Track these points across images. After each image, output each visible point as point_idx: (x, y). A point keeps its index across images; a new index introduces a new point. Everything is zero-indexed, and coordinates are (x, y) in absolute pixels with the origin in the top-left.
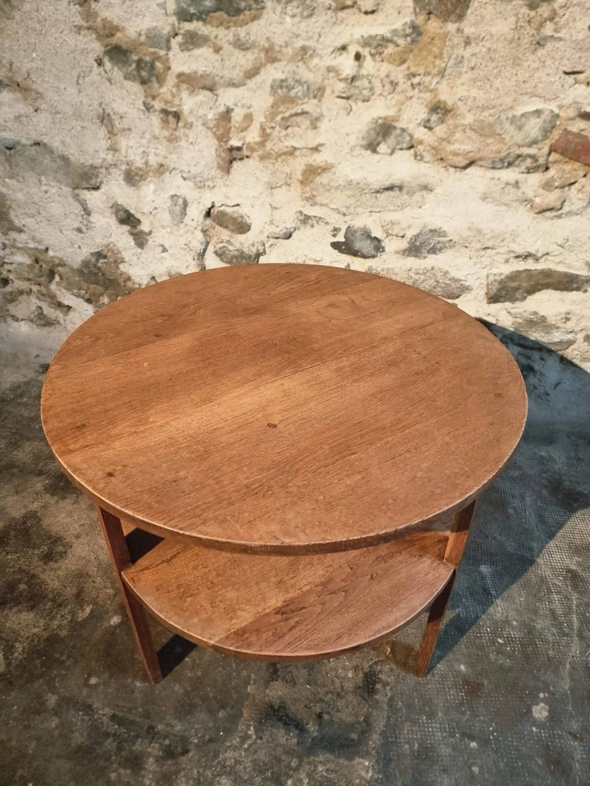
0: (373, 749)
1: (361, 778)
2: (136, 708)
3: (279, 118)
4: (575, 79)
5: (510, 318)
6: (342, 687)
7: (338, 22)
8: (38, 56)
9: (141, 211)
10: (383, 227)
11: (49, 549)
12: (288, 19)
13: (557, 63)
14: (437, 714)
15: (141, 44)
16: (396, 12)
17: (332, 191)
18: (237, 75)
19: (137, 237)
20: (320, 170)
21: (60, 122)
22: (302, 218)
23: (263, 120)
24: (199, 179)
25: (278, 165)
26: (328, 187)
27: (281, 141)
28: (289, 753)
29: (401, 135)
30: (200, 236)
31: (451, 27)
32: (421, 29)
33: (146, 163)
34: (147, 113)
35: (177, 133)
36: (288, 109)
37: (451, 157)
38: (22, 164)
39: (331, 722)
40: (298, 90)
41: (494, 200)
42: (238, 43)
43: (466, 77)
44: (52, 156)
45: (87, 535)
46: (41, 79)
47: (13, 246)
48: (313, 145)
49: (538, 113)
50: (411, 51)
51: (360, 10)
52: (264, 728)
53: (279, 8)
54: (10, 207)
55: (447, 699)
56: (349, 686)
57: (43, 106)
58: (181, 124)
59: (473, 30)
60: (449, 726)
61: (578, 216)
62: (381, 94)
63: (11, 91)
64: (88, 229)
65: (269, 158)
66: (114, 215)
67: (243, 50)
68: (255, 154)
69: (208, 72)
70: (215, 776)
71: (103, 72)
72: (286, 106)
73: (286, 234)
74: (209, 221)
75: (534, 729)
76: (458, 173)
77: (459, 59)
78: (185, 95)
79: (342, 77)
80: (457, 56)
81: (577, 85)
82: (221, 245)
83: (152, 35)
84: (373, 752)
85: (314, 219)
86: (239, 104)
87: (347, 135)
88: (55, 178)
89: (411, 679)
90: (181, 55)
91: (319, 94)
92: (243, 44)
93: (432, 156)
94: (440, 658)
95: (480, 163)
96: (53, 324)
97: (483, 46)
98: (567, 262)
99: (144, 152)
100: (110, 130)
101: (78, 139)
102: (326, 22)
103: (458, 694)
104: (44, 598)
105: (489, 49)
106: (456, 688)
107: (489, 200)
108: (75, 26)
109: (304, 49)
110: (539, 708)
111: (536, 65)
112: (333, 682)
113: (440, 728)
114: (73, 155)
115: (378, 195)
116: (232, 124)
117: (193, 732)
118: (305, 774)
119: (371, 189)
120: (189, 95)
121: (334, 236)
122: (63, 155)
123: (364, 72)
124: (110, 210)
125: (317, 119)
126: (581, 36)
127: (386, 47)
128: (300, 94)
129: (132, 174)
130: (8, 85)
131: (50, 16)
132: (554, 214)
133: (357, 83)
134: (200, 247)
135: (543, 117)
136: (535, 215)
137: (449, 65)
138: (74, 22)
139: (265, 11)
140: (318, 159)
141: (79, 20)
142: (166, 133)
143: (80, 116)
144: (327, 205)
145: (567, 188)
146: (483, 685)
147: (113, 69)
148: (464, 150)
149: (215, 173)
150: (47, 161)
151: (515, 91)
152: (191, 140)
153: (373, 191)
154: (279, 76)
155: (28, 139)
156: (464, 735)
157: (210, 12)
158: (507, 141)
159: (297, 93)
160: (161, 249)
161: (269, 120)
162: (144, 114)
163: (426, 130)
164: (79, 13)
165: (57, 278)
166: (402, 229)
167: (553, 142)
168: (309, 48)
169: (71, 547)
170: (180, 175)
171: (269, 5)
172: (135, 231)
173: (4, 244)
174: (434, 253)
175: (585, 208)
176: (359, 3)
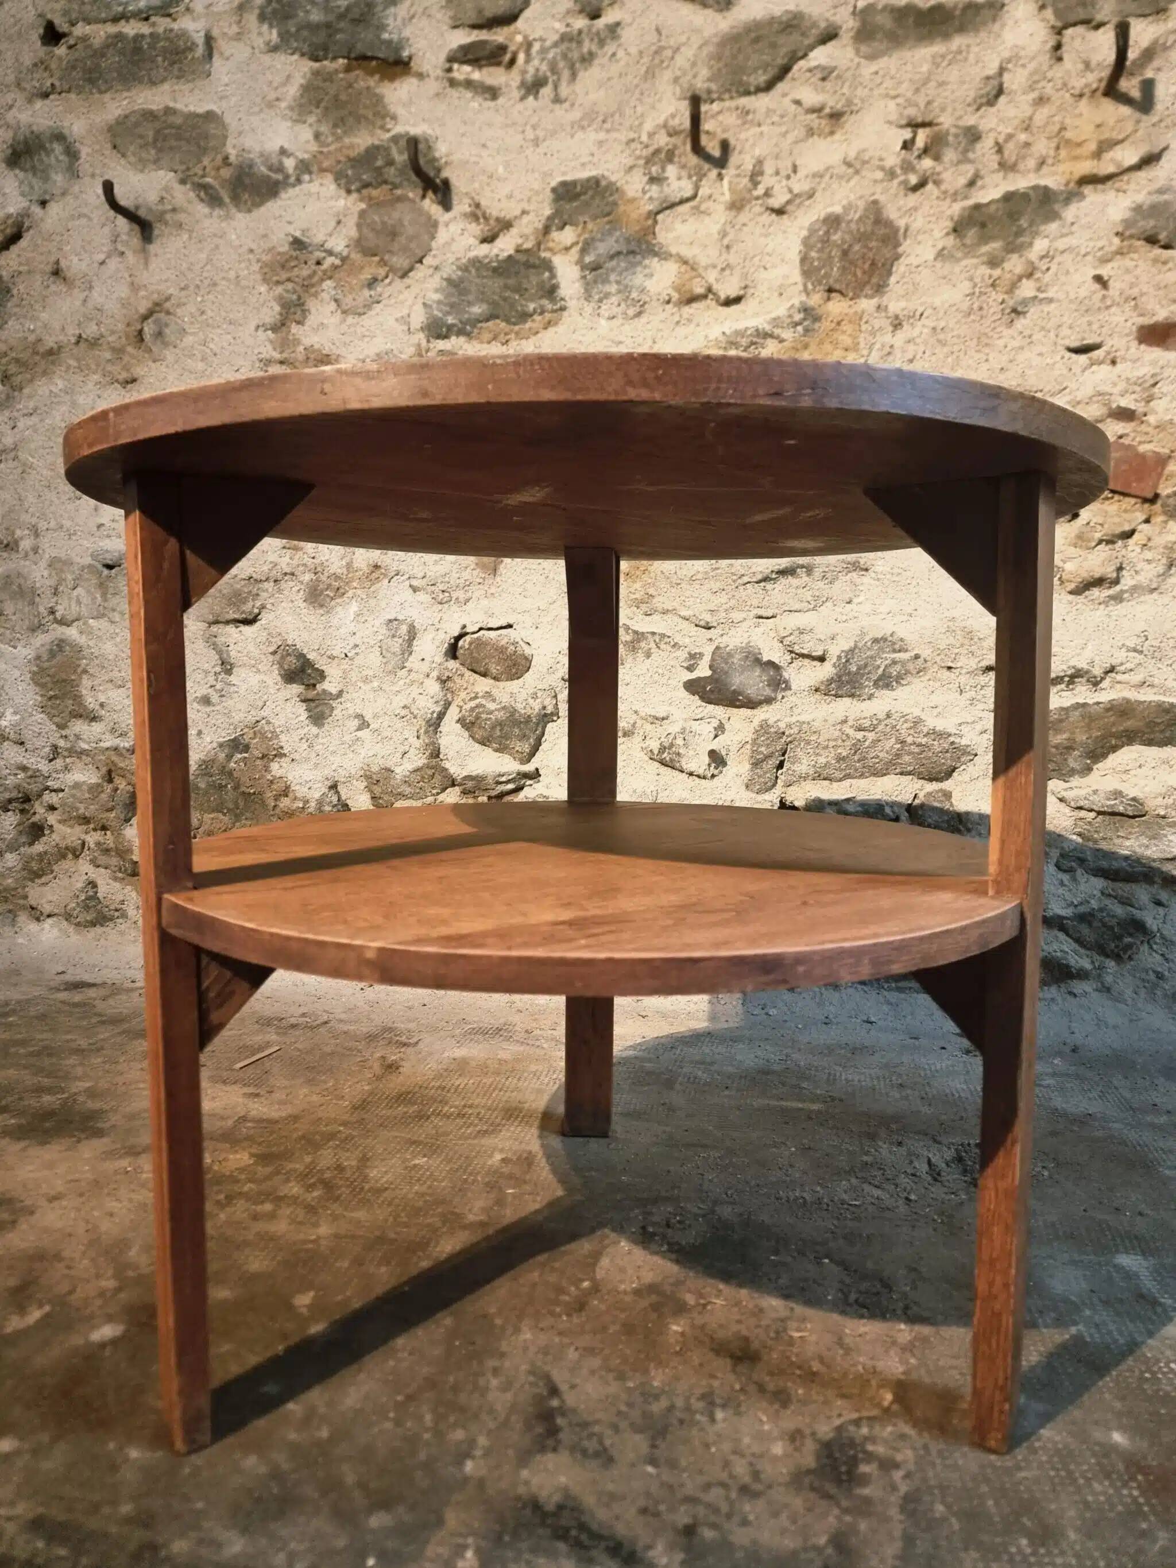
4: (1090, 359)
6: (756, 1475)
9: (329, 653)
10: (782, 639)
12: (603, 322)
13: (1052, 335)
16: (776, 294)
17: (683, 587)
19: (313, 705)
22: (628, 639)
24: (439, 586)
26: (675, 580)
30: (435, 690)
31: (866, 304)
32: (819, 312)
33: (349, 566)
47: (71, 751)
50: (805, 347)
51: (718, 300)
53: (589, 308)
54: (85, 671)
55: (1086, 1504)
56: (777, 1472)
59: (903, 304)
61: (1155, 595)
64: (222, 697)
66: (276, 668)
74: (452, 664)
77: (887, 349)
80: (883, 346)
81: (1094, 368)
82: (473, 704)
85: (650, 639)
89: (967, 1458)
94: (1046, 1418)
96: (112, 919)
97: (924, 325)
98: (1156, 681)
102: (664, 321)
103: (1118, 1492)
105: (934, 329)
106: (1109, 1478)
111: (1016, 344)
112: (727, 1464)
115: (769, 586)
119: (754, 576)
121: (690, 669)
124: (271, 658)
126: (1083, 293)
127: (763, 346)
129: (321, 587)
131: (223, 347)
132: (1105, 592)
134: (433, 710)
136: (1071, 597)
138: (260, 354)
139: (565, 314)
141: (268, 352)
144: (673, 611)
145: (1120, 543)
149: (470, 574)
153: (759, 577)
157: (479, 321)
160: (356, 722)
164: (271, 342)
166: (819, 642)
170: (407, 583)
171: (572, 304)
172: (312, 694)
173: (55, 748)
174: (888, 686)
175: (1164, 575)
176: (716, 287)
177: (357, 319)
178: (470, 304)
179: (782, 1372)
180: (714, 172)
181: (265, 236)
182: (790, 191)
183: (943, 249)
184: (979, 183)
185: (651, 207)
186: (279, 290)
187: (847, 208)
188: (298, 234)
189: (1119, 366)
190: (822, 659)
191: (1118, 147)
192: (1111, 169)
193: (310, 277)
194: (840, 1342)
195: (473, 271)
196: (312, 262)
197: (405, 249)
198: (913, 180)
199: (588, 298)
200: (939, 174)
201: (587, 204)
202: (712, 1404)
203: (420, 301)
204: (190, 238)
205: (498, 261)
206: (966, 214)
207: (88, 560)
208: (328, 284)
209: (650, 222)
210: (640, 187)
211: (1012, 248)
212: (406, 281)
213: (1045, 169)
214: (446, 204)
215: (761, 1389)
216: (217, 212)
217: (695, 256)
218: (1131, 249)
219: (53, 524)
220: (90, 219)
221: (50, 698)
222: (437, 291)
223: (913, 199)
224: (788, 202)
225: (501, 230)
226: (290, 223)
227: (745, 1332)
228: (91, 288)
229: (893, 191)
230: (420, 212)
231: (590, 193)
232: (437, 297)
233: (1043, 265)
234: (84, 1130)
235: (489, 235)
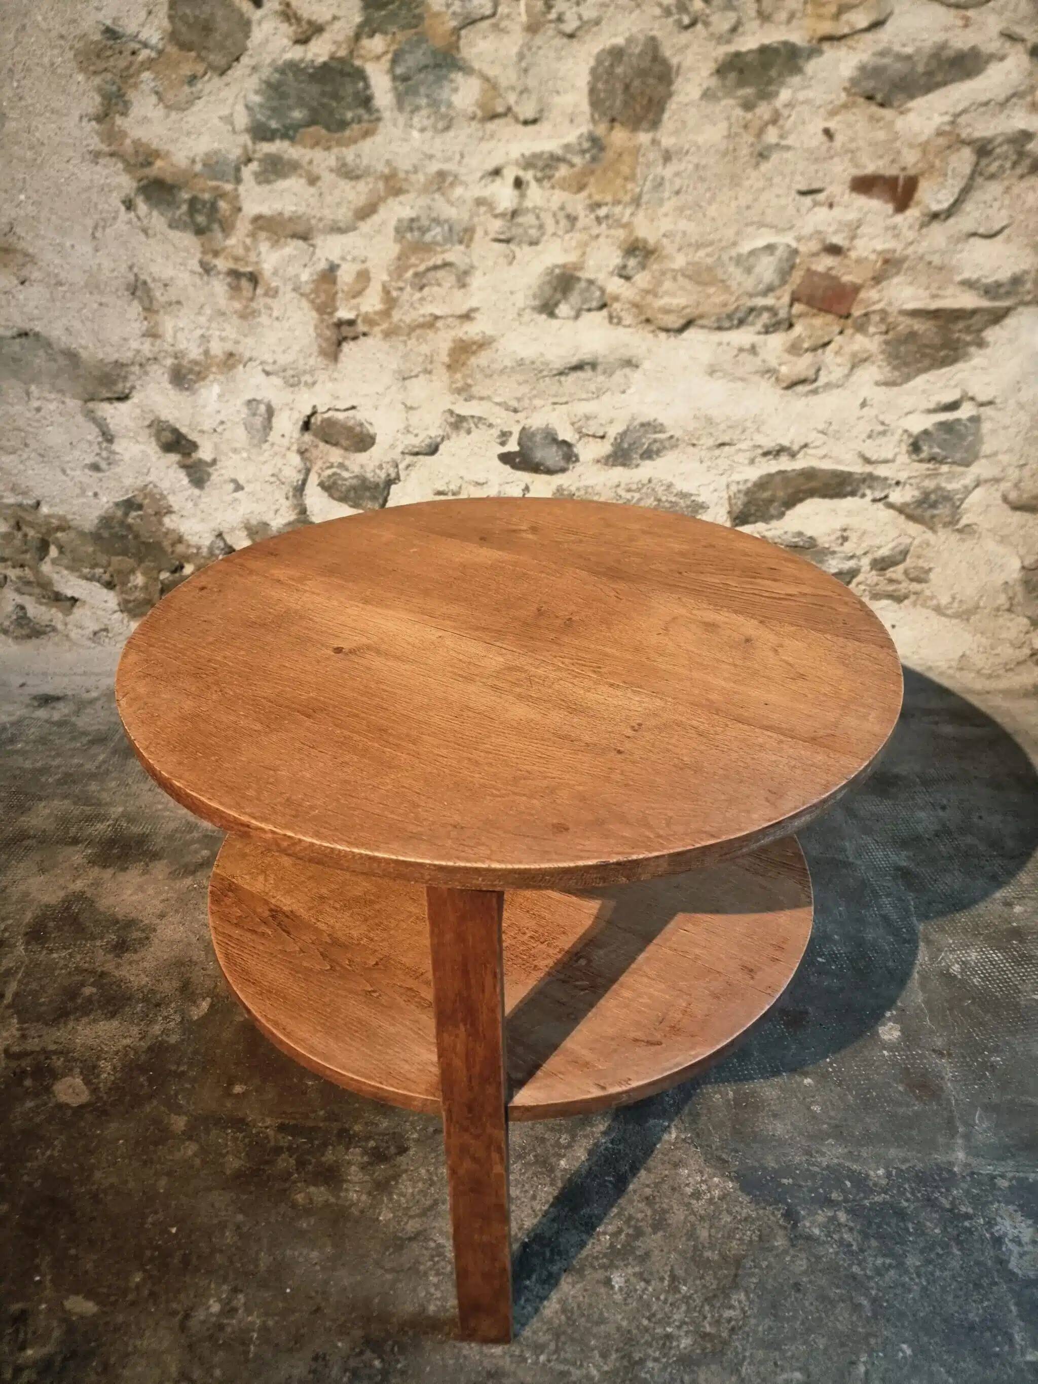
1: (663, 1141)
2: (314, 1111)
3: (409, 274)
4: (813, 201)
7: (487, 137)
8: (28, 198)
9: (199, 428)
10: (573, 424)
11: (119, 937)
12: (415, 134)
13: (787, 180)
14: (752, 1054)
15: (196, 175)
16: (568, 120)
17: (495, 377)
18: (343, 214)
19: (192, 471)
20: (474, 347)
21: (64, 297)
22: (453, 420)
23: (385, 278)
24: (291, 372)
25: (412, 343)
26: (488, 372)
27: (415, 308)
29: (587, 289)
30: (296, 460)
31: (644, 138)
32: (604, 142)
33: (206, 353)
34: (205, 278)
35: (254, 305)
36: (422, 260)
37: (660, 316)
40: (436, 233)
41: (726, 374)
42: (343, 170)
43: (668, 206)
44: (50, 351)
45: (177, 911)
46: (32, 234)
48: (463, 309)
49: (770, 248)
50: (592, 172)
51: (517, 120)
53: (401, 119)
57: (36, 275)
58: (259, 291)
59: (672, 141)
60: (771, 1066)
61: (840, 390)
62: (554, 234)
64: (109, 464)
65: (398, 334)
66: (153, 439)
67: (351, 179)
68: (377, 330)
69: (300, 213)
71: (135, 220)
72: (420, 256)
73: (430, 446)
74: (308, 437)
75: (885, 1052)
76: (672, 339)
77: (659, 180)
78: (264, 247)
79: (498, 211)
80: (655, 177)
81: (816, 209)
82: (329, 472)
83: (212, 162)
84: (673, 1109)
85: (470, 421)
86: (349, 258)
87: (512, 293)
88: (53, 386)
90: (258, 189)
91: (467, 237)
92: (352, 171)
93: (634, 317)
95: (700, 322)
96: (44, 633)
97: (689, 162)
98: (834, 455)
99: (203, 336)
100: (147, 304)
101: (92, 321)
102: (470, 136)
103: (776, 1027)
104: (129, 999)
105: (697, 166)
106: (772, 1020)
107: (719, 374)
108: (91, 152)
109: (441, 175)
110: (886, 1028)
111: (761, 184)
113: (760, 1068)
114: (86, 348)
115: (563, 378)
116: (338, 288)
119: (551, 370)
120: (272, 247)
121: (503, 444)
122: (69, 349)
123: (528, 204)
124: (147, 431)
125: (466, 273)
126: (814, 143)
127: (557, 169)
128: (439, 238)
129: (184, 371)
131: (49, 137)
132: (808, 388)
133: (520, 220)
134: (297, 477)
135: (779, 252)
136: (782, 392)
137: (646, 189)
138: (88, 145)
139: (381, 124)
140: (472, 331)
141: (96, 143)
142: (237, 305)
143: (97, 287)
144: (488, 398)
145: (820, 351)
146: (807, 1013)
147: (150, 214)
148: (678, 305)
149: (316, 361)
150: (40, 360)
151: (736, 220)
152: (275, 314)
153: (555, 372)
154: (407, 213)
155: (7, 328)
156: (793, 1071)
157: (300, 126)
158: (733, 289)
159: (434, 237)
160: (232, 486)
161: (395, 276)
162: (202, 279)
163: (622, 281)
164: (97, 133)
165: (54, 552)
166: (601, 425)
167: (795, 287)
168: (449, 173)
169: (155, 930)
170: (260, 368)
171: (387, 115)
172: (189, 462)
174: (650, 457)
175: (848, 376)
176: (516, 109)
177: (181, 115)
178: (290, 108)
181: (74, 21)
182: (580, 17)
183: (708, 89)
184: (740, 30)
185: (454, 23)
186: (98, 80)
187: (630, 40)
188: (109, 22)
189: (836, 211)
190: (603, 437)
191: (854, 10)
192: (846, 30)
193: (128, 67)
195: (290, 75)
196: (127, 53)
197: (221, 47)
198: (686, 20)
199: (401, 109)
200: (708, 16)
201: (394, 14)
203: (242, 101)
205: (314, 68)
206: (728, 59)
208: (146, 76)
209: (454, 38)
211: (764, 95)
212: (226, 79)
213: (794, 22)
217: (496, 77)
218: (854, 104)
222: (257, 92)
223: (686, 37)
224: (579, 28)
225: (313, 34)
226: (98, 9)
229: (669, 28)
231: (397, 3)
232: (257, 99)
233: (785, 112)
234: (144, 853)
235: (302, 37)
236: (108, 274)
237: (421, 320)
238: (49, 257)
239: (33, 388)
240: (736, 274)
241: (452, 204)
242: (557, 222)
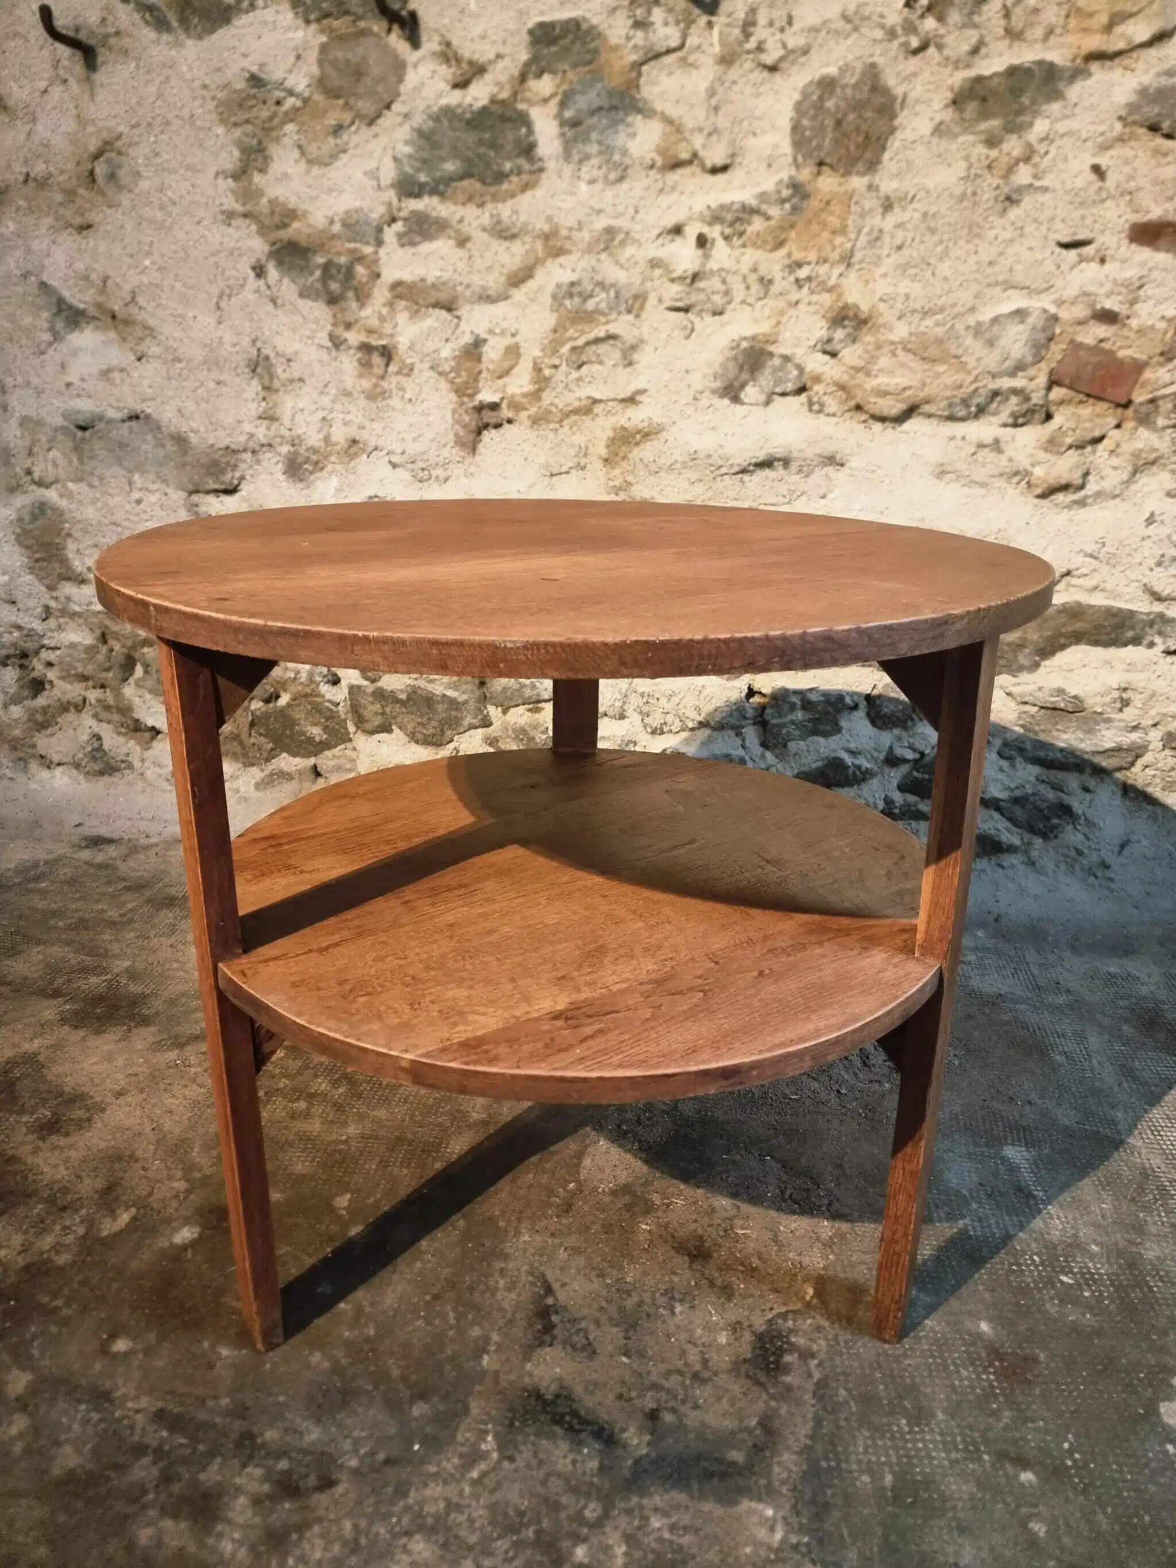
0: (783, 1482)
1: (757, 1544)
2: (216, 1398)
3: (565, 350)
4: (1079, 255)
5: (1012, 704)
6: (705, 1362)
7: (667, 189)
8: (153, 263)
11: (54, 1114)
12: (583, 186)
13: (1044, 228)
14: (933, 1415)
15: (333, 237)
16: (764, 165)
17: (662, 474)
18: (494, 281)
20: (638, 437)
21: (180, 375)
23: (537, 353)
24: (421, 465)
25: (564, 431)
26: (653, 468)
27: (570, 391)
28: (580, 1490)
29: (781, 368)
31: (858, 182)
32: (808, 188)
33: (327, 439)
34: (334, 353)
35: (385, 384)
36: (583, 332)
37: (873, 400)
38: (103, 454)
39: (680, 1426)
40: (600, 300)
41: (959, 476)
42: (497, 228)
43: (888, 264)
44: (159, 436)
45: (142, 1090)
46: (153, 304)
47: (63, 612)
48: (627, 393)
49: (1020, 314)
50: (793, 226)
51: (703, 167)
52: (520, 1438)
53: (568, 170)
54: (69, 535)
55: (953, 1386)
56: (721, 1360)
57: (154, 350)
58: (392, 368)
59: (894, 184)
60: (964, 1441)
61: (1117, 501)
62: (743, 302)
63: (98, 328)
65: (548, 422)
67: (506, 238)
68: (524, 414)
69: (444, 279)
70: (395, 1536)
71: (264, 288)
72: (579, 327)
76: (889, 433)
77: (875, 234)
78: (402, 318)
79: (675, 275)
80: (872, 229)
81: (1084, 265)
83: (352, 221)
84: (784, 1490)
86: (497, 330)
87: (687, 372)
88: (158, 474)
89: (867, 1347)
90: (401, 252)
91: (637, 305)
92: (508, 229)
93: (841, 403)
94: (931, 1309)
95: (926, 408)
96: (119, 770)
97: (916, 210)
98: (1108, 586)
99: (324, 419)
100: (267, 383)
101: (207, 401)
102: (647, 189)
103: (979, 1377)
104: (30, 1196)
105: (925, 215)
106: (973, 1364)
107: (949, 476)
108: (223, 212)
109: (610, 232)
111: (1007, 235)
112: (683, 1353)
113: (944, 1442)
114: (196, 431)
115: (746, 478)
116: (483, 366)
117: (347, 1445)
118: (618, 1534)
119: (732, 466)
120: (411, 318)
122: (179, 433)
123: (713, 265)
125: (634, 348)
126: (1080, 183)
127: (749, 223)
128: (603, 306)
129: (300, 460)
130: (95, 318)
131: (181, 196)
132: (1070, 497)
133: (701, 284)
135: (1031, 320)
136: (1037, 501)
137: (858, 245)
138: (222, 205)
139: (544, 175)
140: (635, 417)
141: (231, 203)
142: (366, 384)
143: (217, 364)
145: (1089, 449)
146: (1035, 1360)
147: (281, 280)
148: (896, 385)
149: (450, 452)
150: (147, 446)
151: (975, 280)
152: (407, 396)
153: (736, 469)
154: (568, 277)
155: (118, 409)
156: (1002, 1456)
157: (452, 180)
158: (970, 366)
159: (598, 304)
161: (549, 353)
162: (329, 354)
163: (827, 358)
164: (233, 191)
165: (139, 671)
167: (1053, 365)
168: (619, 230)
169: (103, 1110)
170: (386, 459)
171: (551, 165)
173: (47, 609)
175: (1128, 482)
176: (702, 153)
177: (324, 170)
178: (443, 160)
179: (729, 1268)
180: (704, 19)
181: (219, 70)
182: (784, 46)
183: (941, 123)
184: (983, 51)
185: (634, 57)
186: (238, 133)
187: (844, 70)
188: (254, 69)
189: (1109, 266)
191: (1131, 21)
192: (1121, 45)
193: (271, 118)
194: (775, 1240)
195: (445, 122)
196: (270, 103)
197: (372, 93)
198: (915, 42)
199: (567, 156)
200: (942, 37)
201: (566, 50)
202: (673, 1298)
203: (390, 153)
204: (138, 67)
205: (472, 112)
206: (967, 85)
207: (59, 421)
208: (290, 128)
209: (634, 74)
210: (623, 32)
211: (1013, 128)
212: (375, 129)
213: (1053, 40)
214: (414, 40)
215: (712, 1284)
216: (165, 37)
217: (681, 117)
218: (1133, 137)
219: (20, 380)
220: (27, 40)
221: (37, 560)
222: (407, 143)
223: (913, 64)
224: (782, 59)
225: (474, 75)
226: (245, 55)
227: (700, 1231)
228: (34, 120)
229: (893, 53)
230: (386, 47)
231: (571, 37)
232: (408, 150)
233: (1042, 148)
234: (132, 1017)
235: (459, 79)
236: (230, 349)
237: (577, 404)
238: (168, 330)
239: (136, 477)
240: (975, 351)
241: (622, 267)
242: (748, 288)
